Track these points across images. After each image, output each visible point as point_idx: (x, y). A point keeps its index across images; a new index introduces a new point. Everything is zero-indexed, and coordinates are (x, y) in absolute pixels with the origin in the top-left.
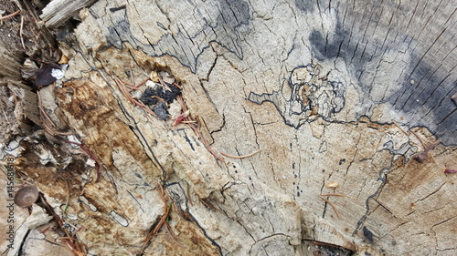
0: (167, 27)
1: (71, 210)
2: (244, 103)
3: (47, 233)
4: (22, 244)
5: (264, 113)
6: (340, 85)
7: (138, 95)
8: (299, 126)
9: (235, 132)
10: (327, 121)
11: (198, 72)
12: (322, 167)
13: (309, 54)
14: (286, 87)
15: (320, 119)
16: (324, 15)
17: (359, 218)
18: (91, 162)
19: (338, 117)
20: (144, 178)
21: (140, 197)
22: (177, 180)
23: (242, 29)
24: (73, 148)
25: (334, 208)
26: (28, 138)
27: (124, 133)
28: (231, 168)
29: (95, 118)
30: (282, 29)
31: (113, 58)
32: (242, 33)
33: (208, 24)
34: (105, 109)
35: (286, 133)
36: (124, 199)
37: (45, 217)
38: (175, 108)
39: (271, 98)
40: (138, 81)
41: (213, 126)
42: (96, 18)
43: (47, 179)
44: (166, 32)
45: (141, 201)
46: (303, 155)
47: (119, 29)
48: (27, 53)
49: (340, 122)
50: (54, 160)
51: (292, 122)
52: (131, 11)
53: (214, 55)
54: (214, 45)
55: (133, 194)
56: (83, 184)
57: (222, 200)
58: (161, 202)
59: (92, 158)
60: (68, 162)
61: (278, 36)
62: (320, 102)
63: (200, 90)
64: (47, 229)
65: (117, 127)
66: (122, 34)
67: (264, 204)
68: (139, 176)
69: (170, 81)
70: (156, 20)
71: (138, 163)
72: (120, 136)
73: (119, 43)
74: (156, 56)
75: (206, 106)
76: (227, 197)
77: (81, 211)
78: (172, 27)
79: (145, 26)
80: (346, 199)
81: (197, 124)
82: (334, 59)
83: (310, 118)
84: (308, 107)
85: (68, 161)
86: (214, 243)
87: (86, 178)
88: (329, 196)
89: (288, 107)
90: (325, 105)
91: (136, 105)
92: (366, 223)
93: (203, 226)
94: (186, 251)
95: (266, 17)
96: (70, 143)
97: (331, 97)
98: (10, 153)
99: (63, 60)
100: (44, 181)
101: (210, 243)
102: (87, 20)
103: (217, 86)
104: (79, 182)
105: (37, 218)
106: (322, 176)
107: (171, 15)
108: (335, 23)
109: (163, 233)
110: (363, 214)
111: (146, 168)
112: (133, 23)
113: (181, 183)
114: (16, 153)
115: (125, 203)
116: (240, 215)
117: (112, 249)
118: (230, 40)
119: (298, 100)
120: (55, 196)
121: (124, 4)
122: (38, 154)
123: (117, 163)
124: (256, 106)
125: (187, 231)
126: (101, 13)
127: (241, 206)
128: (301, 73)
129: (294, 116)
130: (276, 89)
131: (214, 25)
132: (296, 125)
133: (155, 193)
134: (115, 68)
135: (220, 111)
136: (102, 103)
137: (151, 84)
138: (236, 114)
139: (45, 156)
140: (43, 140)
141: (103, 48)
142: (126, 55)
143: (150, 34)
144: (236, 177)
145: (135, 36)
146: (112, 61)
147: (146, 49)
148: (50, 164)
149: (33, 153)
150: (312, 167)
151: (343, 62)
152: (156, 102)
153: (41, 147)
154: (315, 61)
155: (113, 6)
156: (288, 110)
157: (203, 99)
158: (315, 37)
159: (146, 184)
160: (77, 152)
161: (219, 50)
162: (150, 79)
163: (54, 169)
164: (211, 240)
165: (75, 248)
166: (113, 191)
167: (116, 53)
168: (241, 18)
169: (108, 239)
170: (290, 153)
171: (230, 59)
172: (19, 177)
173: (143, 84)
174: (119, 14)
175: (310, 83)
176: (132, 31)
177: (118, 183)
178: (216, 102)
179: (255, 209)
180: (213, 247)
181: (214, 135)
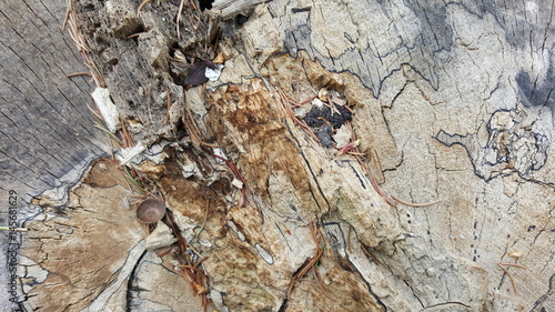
0: (355, 40)
1: (205, 235)
2: (430, 142)
3: (165, 257)
4: (135, 267)
5: (451, 157)
6: (544, 139)
7: (301, 113)
8: (490, 179)
9: (413, 174)
10: (523, 178)
11: (381, 97)
12: (507, 231)
13: (514, 97)
14: (483, 130)
15: (516, 174)
16: (536, 55)
17: (538, 297)
18: (237, 183)
19: (536, 175)
20: (299, 211)
21: (289, 232)
22: (336, 220)
23: (443, 55)
24: (217, 163)
25: (512, 281)
26: (176, 144)
27: (291, 156)
28: (404, 216)
29: (261, 134)
30: (488, 62)
31: (284, 68)
32: (442, 60)
33: (403, 44)
34: (276, 125)
35: (473, 184)
36: (271, 232)
37: (169, 239)
38: (342, 135)
39: (464, 141)
40: (303, 97)
41: (387, 163)
42: (273, 17)
43: (185, 194)
44: (353, 46)
45: (289, 238)
46: (489, 214)
47: (298, 35)
48: (180, 44)
49: (537, 182)
50: (199, 174)
51: (483, 173)
52: (315, 15)
53: (404, 79)
54: (406, 68)
55: (281, 227)
56: (229, 207)
57: (391, 252)
58: (312, 242)
59: (240, 178)
60: (214, 179)
61: (482, 70)
62: (519, 154)
63: (379, 118)
64: (168, 253)
65: (282, 147)
66: (300, 41)
67: (444, 266)
68: (294, 208)
69: (341, 103)
70: (344, 30)
71: (297, 193)
72: (284, 158)
73: (295, 50)
74: (335, 71)
75: (383, 138)
76: (398, 249)
77: (219, 238)
78: (361, 40)
79: (328, 35)
80: (528, 272)
81: (366, 157)
82: (540, 107)
83: (504, 172)
84: (504, 159)
85: (214, 177)
86: (380, 303)
87: (230, 200)
88: (509, 266)
89: (482, 154)
90: (524, 160)
91: (297, 125)
92: (545, 304)
93: (367, 280)
94: (336, 306)
95: (470, 47)
96: (215, 157)
97: (532, 151)
98: (150, 158)
99: (219, 59)
100: (180, 196)
101: (375, 300)
102: (263, 17)
103: (401, 116)
104: (224, 205)
105: (160, 239)
106: (506, 241)
107: (363, 27)
108: (547, 66)
109: (310, 278)
110: (543, 292)
111: (304, 199)
112: (315, 30)
113: (341, 224)
114: (157, 159)
115: (271, 236)
116: (411, 273)
117: (248, 289)
118: (426, 65)
119: (495, 148)
120: (191, 216)
121: (309, 5)
122: (181, 164)
123: (272, 188)
124: (444, 147)
125: (342, 282)
126: (279, 11)
127: (415, 264)
128: (504, 118)
129: (486, 166)
130: (472, 131)
131: (410, 45)
132: (487, 178)
133: (307, 230)
134: (283, 79)
135: (400, 147)
136: (274, 118)
137: (319, 103)
138: (418, 154)
139: (189, 167)
140: (189, 149)
141: (277, 54)
142: (298, 65)
143: (333, 45)
144: (409, 229)
145: (315, 44)
146: (282, 70)
147: (324, 62)
148: (192, 178)
149: (175, 162)
150: (496, 230)
151: (550, 113)
152: (321, 123)
153: (186, 156)
154: (520, 107)
155: (295, 6)
156: (481, 158)
157: (382, 130)
158: (522, 79)
159: (299, 219)
160: (221, 168)
161: (411, 75)
162: (318, 97)
163: (195, 185)
164: (376, 297)
165: (195, 280)
166: (259, 220)
167: (289, 61)
168: (443, 42)
169: (245, 276)
170: (473, 210)
171: (422, 87)
172: (143, 187)
173: (309, 101)
174: (302, 16)
175: (511, 131)
176: (312, 39)
177: (266, 213)
178: (396, 135)
179: (431, 270)
180: (378, 306)
181: (387, 174)
